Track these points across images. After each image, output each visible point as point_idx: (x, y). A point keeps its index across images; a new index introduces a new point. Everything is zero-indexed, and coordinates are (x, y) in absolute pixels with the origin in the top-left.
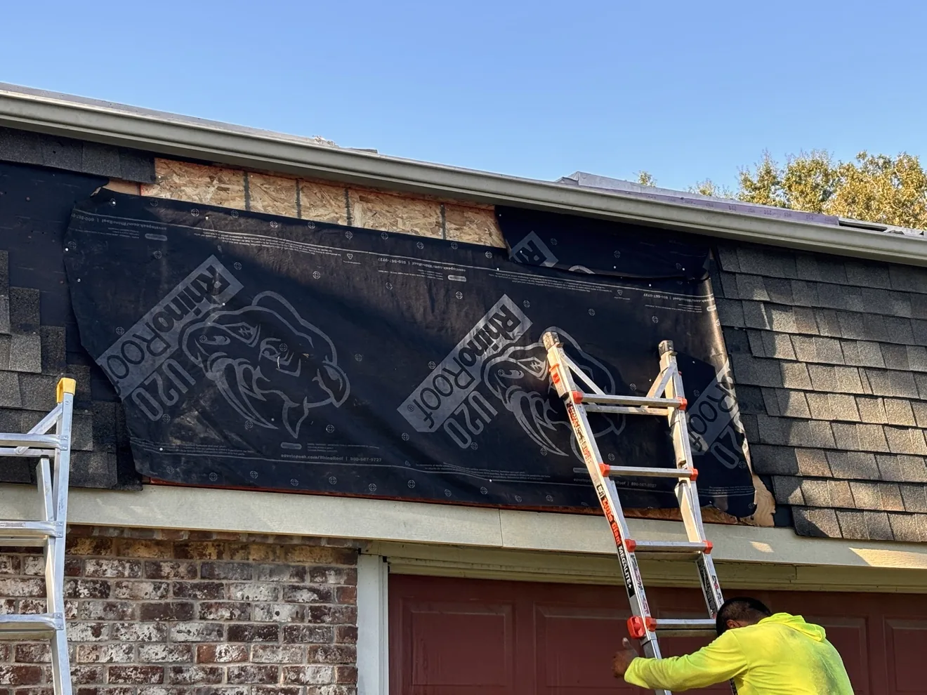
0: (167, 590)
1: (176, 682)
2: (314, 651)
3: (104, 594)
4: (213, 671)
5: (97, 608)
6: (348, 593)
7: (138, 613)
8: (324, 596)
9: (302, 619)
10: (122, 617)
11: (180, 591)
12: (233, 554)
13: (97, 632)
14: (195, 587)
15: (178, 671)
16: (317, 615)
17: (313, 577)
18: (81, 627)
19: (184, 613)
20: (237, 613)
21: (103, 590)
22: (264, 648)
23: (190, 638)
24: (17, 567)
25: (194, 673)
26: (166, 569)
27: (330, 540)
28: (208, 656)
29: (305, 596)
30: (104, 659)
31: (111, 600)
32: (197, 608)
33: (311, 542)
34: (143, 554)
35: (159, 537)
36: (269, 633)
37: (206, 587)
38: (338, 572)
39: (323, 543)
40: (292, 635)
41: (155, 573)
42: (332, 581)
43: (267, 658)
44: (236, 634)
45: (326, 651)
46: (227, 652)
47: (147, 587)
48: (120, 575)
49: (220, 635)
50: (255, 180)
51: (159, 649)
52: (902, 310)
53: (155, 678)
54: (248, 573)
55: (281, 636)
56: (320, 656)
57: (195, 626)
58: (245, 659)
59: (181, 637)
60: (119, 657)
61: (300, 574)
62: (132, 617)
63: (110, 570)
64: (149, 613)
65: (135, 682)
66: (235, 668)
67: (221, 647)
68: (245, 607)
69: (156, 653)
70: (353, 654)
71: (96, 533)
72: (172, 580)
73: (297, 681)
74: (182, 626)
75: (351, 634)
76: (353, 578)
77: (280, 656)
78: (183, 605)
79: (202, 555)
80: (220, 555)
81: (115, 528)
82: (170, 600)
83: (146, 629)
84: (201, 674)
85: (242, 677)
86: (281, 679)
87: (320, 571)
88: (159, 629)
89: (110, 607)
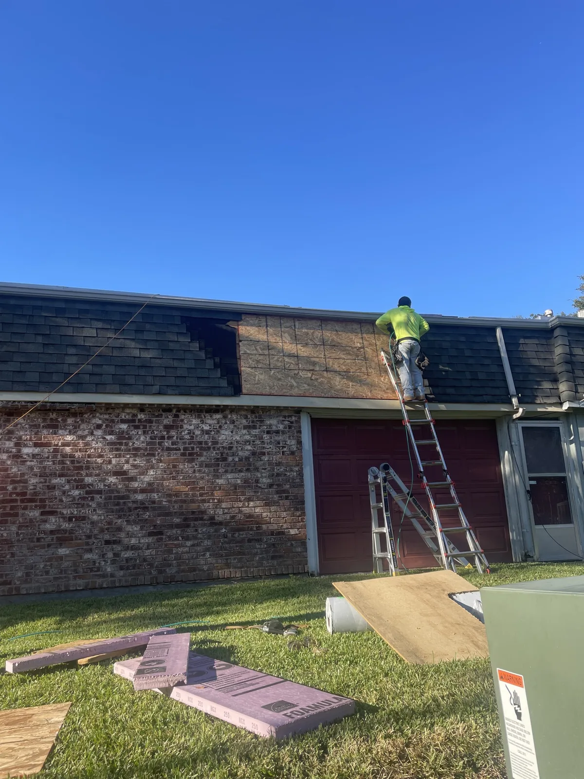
0: (250, 422)
1: (253, 445)
2: (290, 437)
3: (233, 423)
4: (263, 442)
5: (232, 426)
6: (298, 421)
7: (242, 428)
8: (292, 423)
9: (286, 428)
10: (238, 428)
11: (253, 422)
12: (267, 412)
13: (232, 432)
14: (257, 421)
15: (254, 442)
16: (290, 427)
17: (288, 418)
18: (228, 431)
19: (254, 427)
20: (268, 427)
21: (233, 422)
22: (276, 436)
23: (256, 434)
24: (211, 417)
25: (258, 442)
26: (249, 416)
27: (291, 407)
28: (261, 438)
29: (287, 422)
30: (234, 439)
31: (235, 424)
32: (258, 426)
33: (286, 408)
34: (243, 413)
35: (245, 408)
36: (277, 432)
37: (260, 421)
38: (295, 416)
39: (290, 408)
40: (283, 432)
41: (246, 417)
42: (294, 419)
43: (277, 438)
44: (268, 432)
45: (293, 436)
46: (266, 437)
47: (244, 421)
48: (237, 418)
49: (264, 432)
50: (268, 317)
51: (248, 436)
52: (463, 339)
53: (248, 444)
54: (270, 417)
55: (281, 433)
56: (291, 438)
57: (257, 431)
58: (271, 439)
59: (254, 433)
60: (238, 438)
61: (285, 417)
62: (241, 428)
63: (234, 417)
64: (245, 427)
65: (242, 444)
66: (269, 441)
67: (265, 436)
68: (270, 425)
69: (247, 437)
70: (300, 437)
71: (229, 407)
72: (251, 419)
73: (285, 444)
74: (254, 431)
75: (300, 432)
76: (299, 418)
77: (280, 438)
78: (254, 425)
79: (258, 413)
80: (263, 413)
81: (235, 406)
82: (251, 424)
83: (245, 432)
84: (260, 442)
85: (271, 443)
86: (281, 443)
87: (291, 416)
88: (248, 432)
89: (235, 426)
